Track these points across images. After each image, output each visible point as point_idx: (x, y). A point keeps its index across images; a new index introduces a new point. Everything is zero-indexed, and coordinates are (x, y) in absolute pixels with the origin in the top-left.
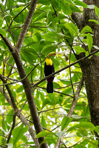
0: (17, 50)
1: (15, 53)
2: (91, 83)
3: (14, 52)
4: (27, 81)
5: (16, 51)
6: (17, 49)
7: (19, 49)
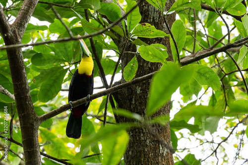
0: (17, 32)
1: (12, 37)
2: (140, 152)
3: (10, 34)
4: (30, 104)
5: (14, 32)
6: (17, 30)
7: (21, 31)
